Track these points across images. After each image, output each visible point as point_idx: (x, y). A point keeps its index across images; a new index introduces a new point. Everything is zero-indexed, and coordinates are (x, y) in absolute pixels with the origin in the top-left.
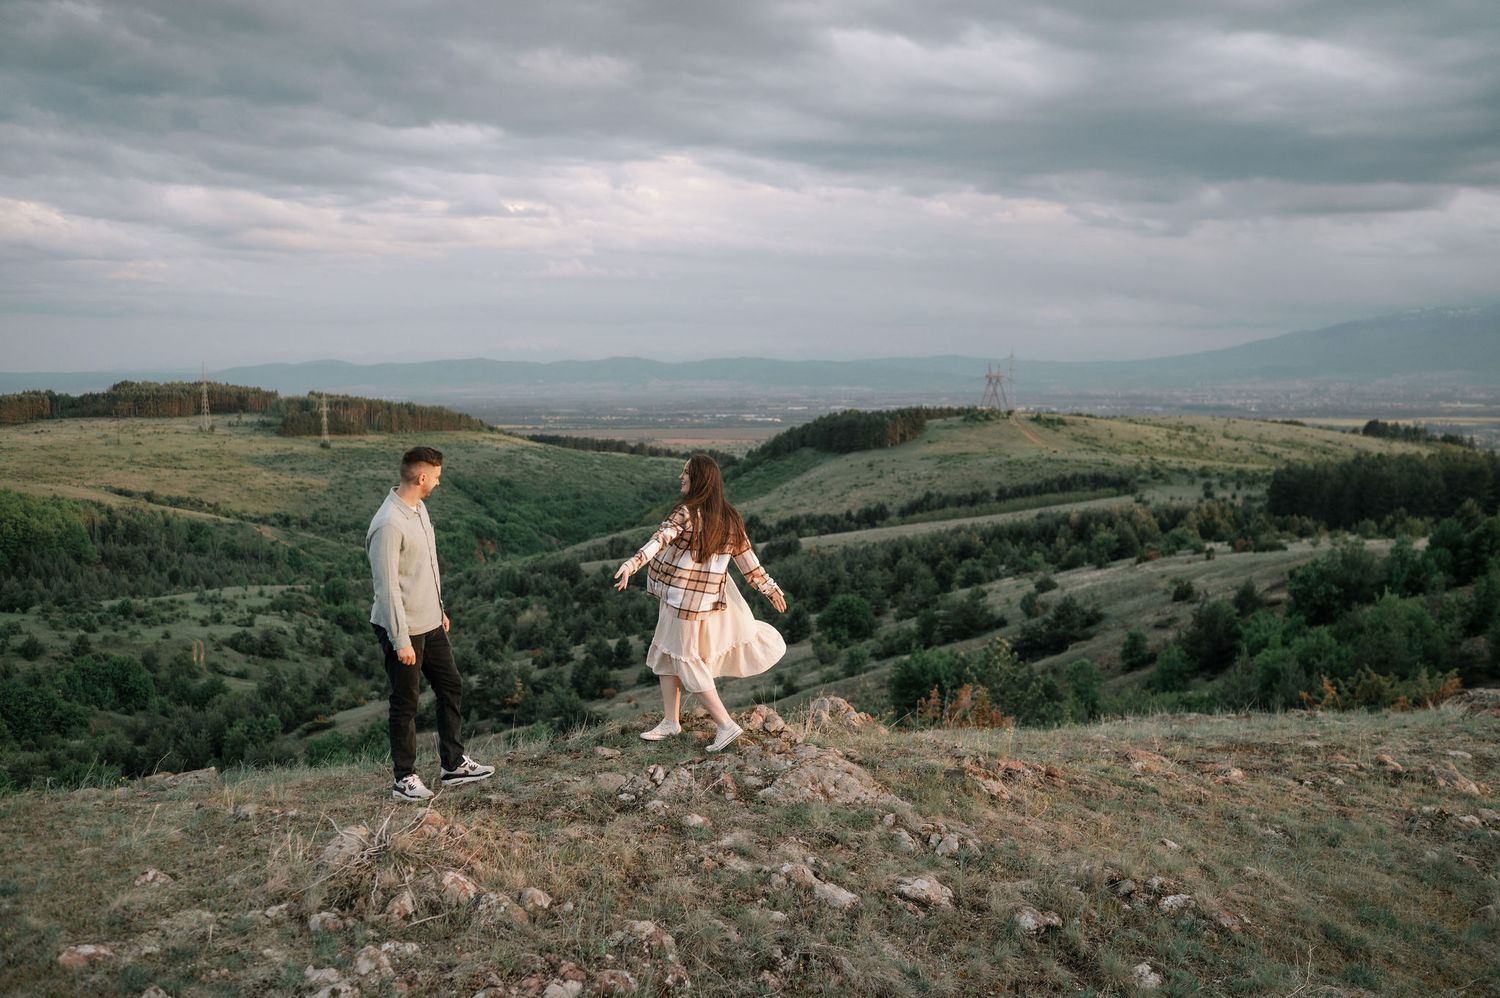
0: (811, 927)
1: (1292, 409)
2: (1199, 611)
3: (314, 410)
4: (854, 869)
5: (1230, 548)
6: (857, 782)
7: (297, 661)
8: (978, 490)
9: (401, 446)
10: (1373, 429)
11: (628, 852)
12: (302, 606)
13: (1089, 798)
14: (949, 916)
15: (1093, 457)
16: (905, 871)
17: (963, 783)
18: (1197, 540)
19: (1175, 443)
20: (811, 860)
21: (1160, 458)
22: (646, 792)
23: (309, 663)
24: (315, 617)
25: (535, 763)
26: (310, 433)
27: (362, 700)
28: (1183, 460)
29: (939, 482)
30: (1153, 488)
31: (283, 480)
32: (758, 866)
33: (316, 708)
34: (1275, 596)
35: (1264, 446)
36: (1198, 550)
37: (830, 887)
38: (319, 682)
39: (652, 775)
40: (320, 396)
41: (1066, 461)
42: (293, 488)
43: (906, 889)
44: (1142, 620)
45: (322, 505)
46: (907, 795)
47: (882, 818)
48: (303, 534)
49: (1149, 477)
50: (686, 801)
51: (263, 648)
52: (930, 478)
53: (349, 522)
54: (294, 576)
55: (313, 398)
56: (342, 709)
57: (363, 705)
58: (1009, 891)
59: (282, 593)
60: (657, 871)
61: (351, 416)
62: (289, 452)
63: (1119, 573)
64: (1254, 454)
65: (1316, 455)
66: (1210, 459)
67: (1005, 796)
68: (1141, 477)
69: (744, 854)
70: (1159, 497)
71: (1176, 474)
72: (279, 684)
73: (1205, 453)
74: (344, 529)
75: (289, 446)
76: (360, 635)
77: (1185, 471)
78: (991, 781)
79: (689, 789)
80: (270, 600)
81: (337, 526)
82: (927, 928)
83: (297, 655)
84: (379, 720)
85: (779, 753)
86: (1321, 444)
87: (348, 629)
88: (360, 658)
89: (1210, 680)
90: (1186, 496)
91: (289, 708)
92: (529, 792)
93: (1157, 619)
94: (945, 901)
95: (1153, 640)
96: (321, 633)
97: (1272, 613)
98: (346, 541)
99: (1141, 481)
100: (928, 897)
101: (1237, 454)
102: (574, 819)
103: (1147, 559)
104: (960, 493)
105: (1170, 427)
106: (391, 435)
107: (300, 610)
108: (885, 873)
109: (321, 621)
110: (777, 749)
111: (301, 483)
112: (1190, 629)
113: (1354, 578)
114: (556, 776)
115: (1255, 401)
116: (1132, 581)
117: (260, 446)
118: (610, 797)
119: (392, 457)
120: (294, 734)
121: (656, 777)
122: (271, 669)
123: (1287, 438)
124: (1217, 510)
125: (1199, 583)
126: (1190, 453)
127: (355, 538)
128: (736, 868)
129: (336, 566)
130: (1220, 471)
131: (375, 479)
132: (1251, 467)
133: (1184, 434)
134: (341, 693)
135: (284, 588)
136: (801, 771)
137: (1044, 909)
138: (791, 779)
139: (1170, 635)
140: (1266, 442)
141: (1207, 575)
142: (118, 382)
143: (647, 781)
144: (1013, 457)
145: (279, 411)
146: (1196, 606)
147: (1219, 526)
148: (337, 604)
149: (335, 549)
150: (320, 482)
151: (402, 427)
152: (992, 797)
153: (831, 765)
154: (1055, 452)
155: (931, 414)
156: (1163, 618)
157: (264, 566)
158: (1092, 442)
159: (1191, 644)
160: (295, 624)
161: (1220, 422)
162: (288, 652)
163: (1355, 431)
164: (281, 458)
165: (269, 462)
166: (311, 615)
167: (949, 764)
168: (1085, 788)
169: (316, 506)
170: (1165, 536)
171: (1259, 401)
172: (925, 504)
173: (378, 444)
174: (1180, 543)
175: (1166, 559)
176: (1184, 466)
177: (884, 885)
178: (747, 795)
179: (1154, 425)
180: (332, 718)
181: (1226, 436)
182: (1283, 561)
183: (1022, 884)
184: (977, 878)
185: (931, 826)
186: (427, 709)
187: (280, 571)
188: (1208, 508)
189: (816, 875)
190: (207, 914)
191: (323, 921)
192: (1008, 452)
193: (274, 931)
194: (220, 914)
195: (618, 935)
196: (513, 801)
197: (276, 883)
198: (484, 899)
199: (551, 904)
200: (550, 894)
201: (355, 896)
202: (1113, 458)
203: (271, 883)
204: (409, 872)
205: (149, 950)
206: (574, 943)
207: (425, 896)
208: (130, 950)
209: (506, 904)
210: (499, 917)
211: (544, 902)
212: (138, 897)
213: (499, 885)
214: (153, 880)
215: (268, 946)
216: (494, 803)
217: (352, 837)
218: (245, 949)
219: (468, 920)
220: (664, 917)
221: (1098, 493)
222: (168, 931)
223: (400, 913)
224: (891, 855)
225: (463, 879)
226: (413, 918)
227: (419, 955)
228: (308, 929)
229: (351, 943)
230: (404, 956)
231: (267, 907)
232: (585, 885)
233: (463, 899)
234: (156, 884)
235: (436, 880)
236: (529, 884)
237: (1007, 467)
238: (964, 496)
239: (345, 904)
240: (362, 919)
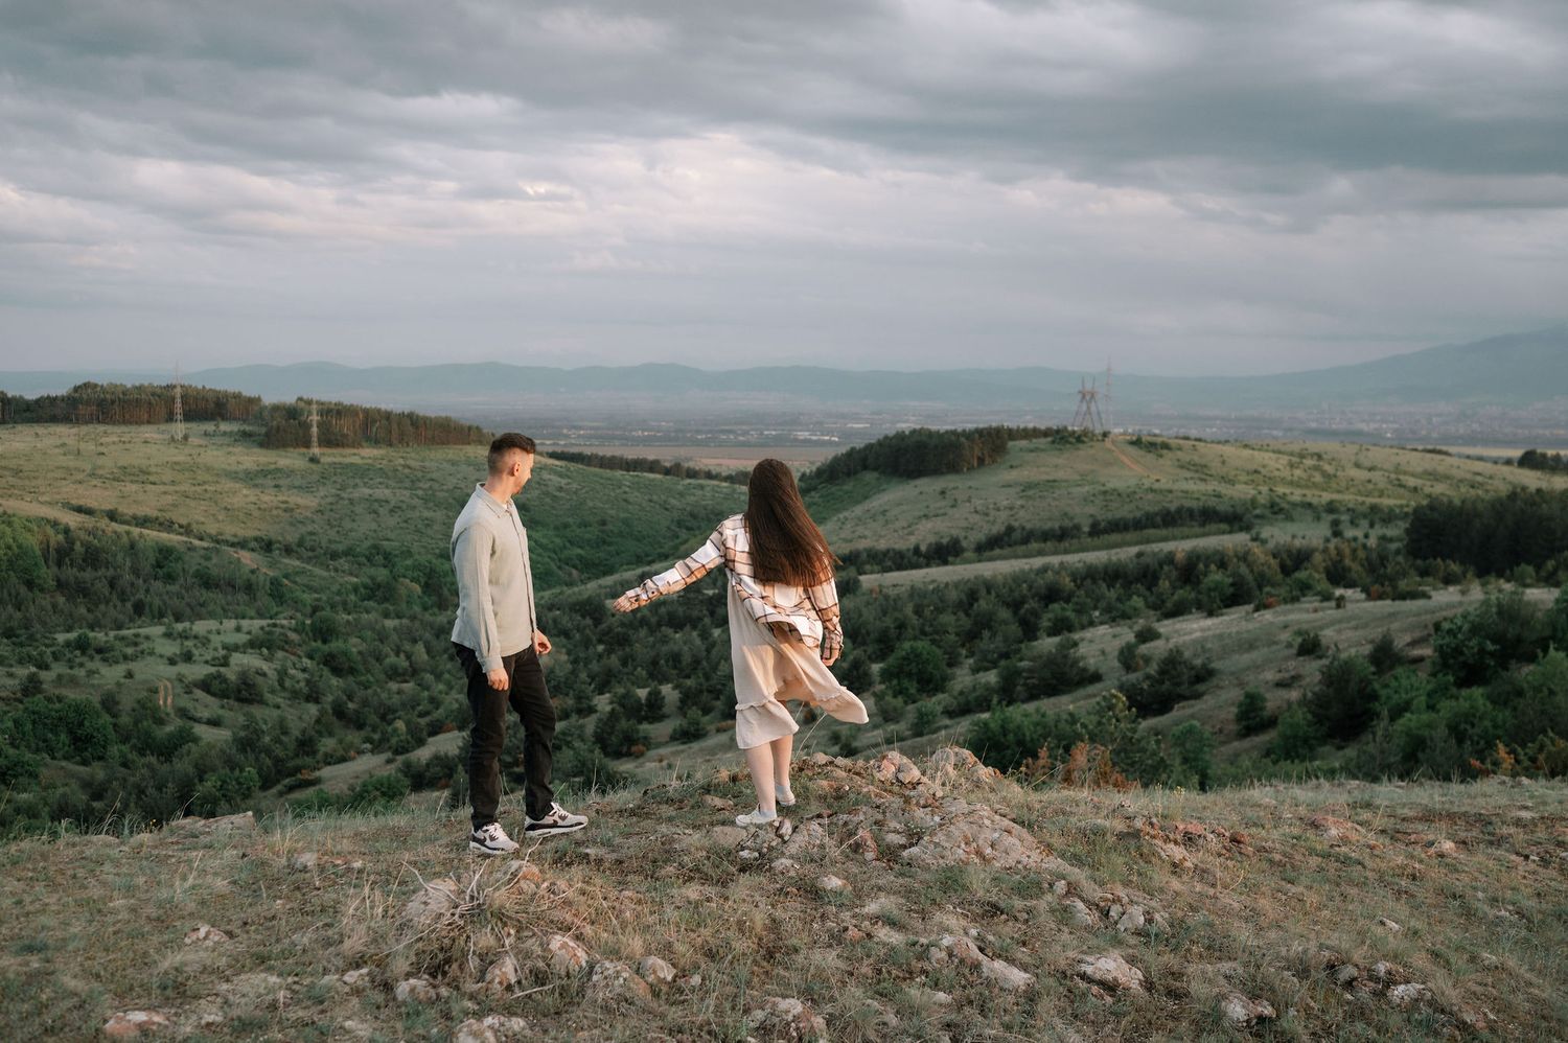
0: (982, 1012)
1: (1435, 435)
2: (1329, 667)
3: (303, 418)
4: (1024, 944)
5: (1363, 596)
6: (1017, 842)
7: (278, 707)
8: (1067, 523)
9: (401, 461)
10: (1530, 460)
11: (759, 919)
12: (285, 644)
13: (1286, 870)
14: (1141, 1002)
15: (1202, 487)
16: (1085, 948)
17: (1138, 848)
18: (1322, 583)
19: (1298, 472)
20: (974, 932)
21: (1281, 490)
22: (770, 849)
23: (291, 710)
24: (300, 657)
25: (632, 813)
26: (297, 446)
27: (352, 753)
28: (1308, 492)
29: (1022, 513)
30: (1272, 525)
31: (266, 498)
32: (912, 938)
33: (298, 762)
34: (1417, 652)
35: (1401, 477)
36: (1327, 597)
37: (999, 965)
38: (304, 731)
39: (778, 829)
40: (309, 402)
41: (1170, 491)
42: (277, 508)
43: (1089, 970)
44: (1261, 677)
45: (310, 528)
46: (1076, 860)
47: (1051, 885)
48: (286, 561)
49: (1267, 512)
50: (819, 860)
51: (239, 691)
52: (1011, 509)
53: (340, 548)
54: (275, 609)
55: (302, 404)
56: (329, 764)
57: (353, 759)
58: (1210, 975)
59: (262, 628)
60: (795, 941)
61: (345, 426)
62: (273, 467)
63: (1234, 621)
64: (1390, 487)
65: (1463, 490)
66: (1339, 492)
67: (1188, 864)
68: (1258, 512)
69: (894, 924)
70: (1279, 534)
71: (1299, 509)
72: (259, 733)
73: (1334, 485)
74: (334, 556)
75: (273, 460)
76: (351, 679)
77: (1310, 505)
78: (1172, 845)
79: (822, 846)
80: (248, 637)
81: (325, 554)
82: (1118, 1015)
83: (279, 700)
84: (371, 777)
85: (924, 807)
86: (1469, 476)
87: (337, 671)
88: (351, 705)
89: (1340, 748)
90: (1311, 534)
91: (268, 762)
92: (632, 847)
93: (1278, 676)
94: (1135, 985)
95: (1274, 700)
96: (306, 676)
97: (1414, 672)
98: (336, 570)
99: (1257, 517)
100: (1115, 979)
101: (1370, 486)
102: (691, 879)
103: (1267, 606)
104: (1048, 526)
105: (1292, 454)
106: (390, 450)
107: (283, 649)
108: (1063, 950)
109: (307, 662)
110: (922, 802)
111: (286, 502)
112: (1317, 689)
113: (1512, 632)
114: (664, 828)
115: (1391, 426)
116: (1248, 631)
117: (241, 459)
118: (729, 854)
119: (390, 474)
120: (274, 791)
121: (783, 831)
122: (250, 717)
123: (1430, 469)
124: (1347, 551)
125: (1328, 635)
126: (1315, 485)
127: (346, 567)
128: (885, 939)
129: (324, 598)
130: (1351, 506)
131: (370, 500)
132: (1386, 502)
133: (1309, 462)
134: (328, 744)
135: (264, 622)
136: (952, 828)
137: (1254, 997)
138: (940, 837)
139: (1294, 695)
140: (1405, 473)
141: (1337, 627)
142: (78, 384)
143: (773, 836)
144: (1110, 486)
145: (263, 420)
146: (1325, 662)
147: (1350, 570)
148: (325, 641)
149: (324, 579)
150: (307, 502)
151: (402, 440)
152: (1175, 865)
153: (987, 822)
154: (1158, 481)
155: (1014, 434)
156: (1287, 675)
157: (242, 597)
158: (1200, 470)
159: (1318, 707)
160: (277, 665)
161: (1352, 449)
162: (268, 696)
163: (1509, 462)
164: (264, 473)
165: (250, 478)
166: (294, 654)
167: (1120, 826)
168: (1277, 857)
169: (303, 530)
170: (1288, 580)
171: (1396, 426)
172: (1006, 539)
173: (375, 459)
174: (1305, 588)
175: (1289, 607)
176: (1309, 499)
177: (1062, 964)
178: (889, 854)
179: (1274, 452)
180: (317, 774)
181: (1357, 465)
182: (1427, 612)
183: (1226, 967)
184: (1171, 960)
185: (1110, 896)
186: (428, 765)
187: (259, 603)
188: (1337, 548)
189: (981, 950)
190: (273, 979)
191: (413, 990)
192: (1102, 480)
193: (355, 1001)
194: (290, 980)
195: (759, 1015)
196: (614, 856)
197: (354, 944)
198: (597, 968)
199: (676, 976)
200: (674, 965)
201: (448, 961)
202: (1224, 489)
203: (347, 944)
204: (509, 935)
205: (211, 1019)
206: (709, 1024)
207: (529, 964)
208: (187, 1018)
209: (625, 975)
210: (618, 990)
211: (668, 973)
212: (191, 957)
213: (614, 953)
214: (206, 938)
215: (348, 1018)
216: (592, 858)
217: (439, 893)
218: (322, 1021)
219: (581, 992)
220: (810, 996)
221: (1207, 528)
222: (231, 997)
223: (501, 983)
224: (1066, 930)
225: (572, 944)
226: (516, 989)
227: (528, 1032)
228: (395, 999)
229: (448, 1016)
230: (510, 1033)
231: (344, 972)
232: (711, 955)
233: (574, 968)
234: (209, 943)
235: (541, 945)
236: (648, 952)
237: (1101, 497)
238: (1052, 530)
239: (437, 970)
240: (457, 988)
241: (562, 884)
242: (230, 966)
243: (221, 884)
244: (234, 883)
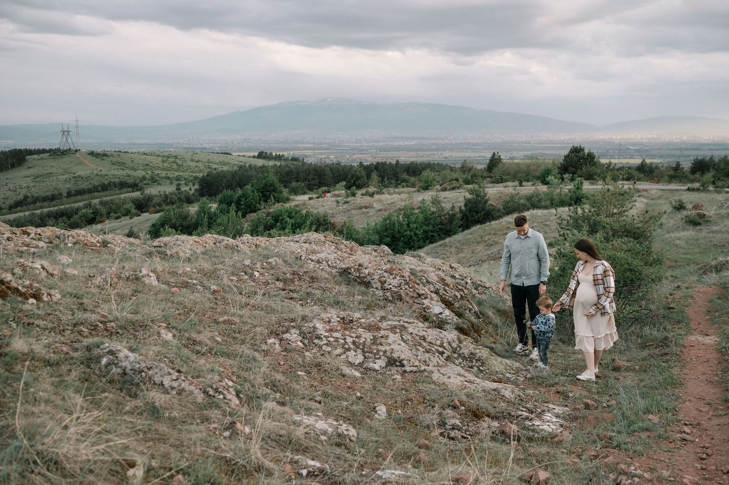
1: (224, 146)
8: (56, 192)
10: (262, 156)
15: (121, 173)
19: (166, 164)
21: (157, 172)
28: (168, 172)
29: (33, 189)
30: (151, 187)
35: (210, 164)
41: (107, 175)
49: (150, 182)
52: (28, 188)
64: (205, 168)
65: (234, 168)
66: (182, 172)
68: (145, 182)
70: (153, 191)
71: (164, 180)
73: (181, 169)
77: (169, 178)
86: (237, 163)
90: (168, 190)
99: (145, 184)
101: (197, 169)
104: (44, 195)
105: (164, 156)
123: (222, 161)
126: (173, 169)
132: (201, 175)
133: (171, 160)
140: (212, 163)
144: (77, 174)
154: (101, 171)
155: (31, 152)
158: (122, 165)
161: (190, 154)
163: (254, 157)
172: (24, 202)
176: (168, 175)
179: (157, 156)
181: (192, 160)
192: (74, 171)
202: (132, 173)
221: (122, 191)
237: (73, 180)
238: (47, 196)
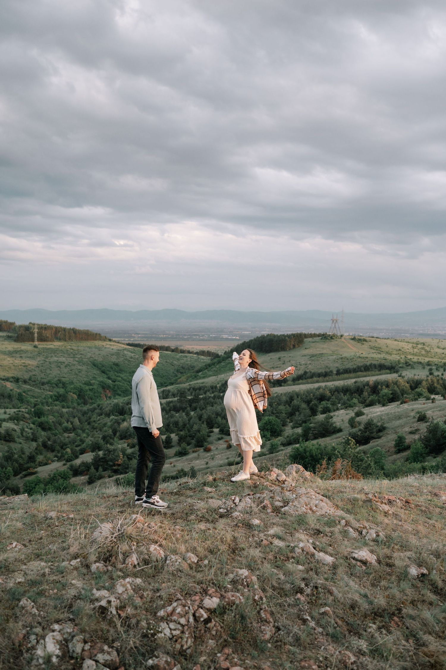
0: (317, 574)
2: (430, 426)
3: (32, 330)
4: (330, 545)
5: (442, 398)
6: (326, 505)
7: (21, 443)
8: (327, 370)
9: (69, 347)
11: (229, 537)
12: (24, 418)
13: (427, 513)
14: (377, 569)
15: (379, 356)
16: (354, 547)
17: (371, 506)
18: (426, 394)
19: (416, 350)
20: (311, 541)
21: (409, 357)
22: (231, 508)
23: (26, 445)
24: (29, 424)
25: (176, 494)
26: (29, 341)
27: (50, 461)
28: (420, 358)
29: (310, 366)
30: (406, 370)
31: (17, 361)
32: (288, 544)
33: (29, 465)
36: (428, 399)
37: (322, 554)
38: (31, 453)
39: (234, 500)
40: (34, 324)
41: (367, 358)
42: (21, 365)
43: (356, 556)
44: (404, 430)
45: (34, 373)
46: (348, 511)
47: (339, 522)
48: (24, 386)
49: (404, 366)
50: (250, 513)
51: (5, 437)
52: (306, 365)
53: (45, 381)
54: (20, 405)
55: (31, 325)
56: (41, 466)
57: (50, 464)
58: (403, 557)
59: (14, 412)
60: (242, 546)
61: (48, 333)
62: (19, 349)
63: (393, 408)
66: (432, 358)
67: (390, 512)
68: (401, 365)
69: (280, 538)
70: (409, 374)
71: (416, 364)
72: (13, 454)
73: (429, 355)
74: (43, 384)
75: (19, 347)
76: (49, 432)
77: (420, 363)
78: (384, 505)
79: (251, 507)
80: (9, 416)
81: (40, 383)
82: (368, 574)
83: (21, 441)
84: (57, 471)
85: (289, 491)
87: (44, 429)
88: (49, 443)
89: (435, 457)
90: (421, 374)
91: (17, 465)
92: (178, 508)
93: (410, 430)
94: (374, 562)
95: (409, 439)
96: (32, 431)
98: (44, 389)
99: (400, 367)
100: (366, 559)
101: (443, 355)
102: (201, 521)
103: (405, 402)
104: (320, 371)
105: (413, 343)
106: (65, 343)
107: (23, 421)
108: (345, 548)
109: (32, 426)
110: (288, 489)
111: (24, 363)
112: (425, 434)
114: (189, 500)
116: (398, 412)
117: (7, 346)
118: (215, 511)
119: (65, 352)
120: (19, 477)
121: (236, 501)
122: (10, 448)
124: (435, 380)
125: (429, 414)
126: (422, 355)
127: (48, 388)
128: (277, 544)
129: (39, 400)
130: (436, 363)
131: (57, 362)
133: (420, 346)
134: (40, 458)
135: (15, 410)
136: (300, 499)
137: (420, 566)
138: (296, 503)
139: (417, 437)
141: (432, 410)
143: (232, 503)
144: (343, 356)
145: (16, 331)
146: (428, 424)
147: (437, 387)
148: (39, 418)
149: (39, 393)
150: (33, 363)
151: (70, 339)
152: (385, 513)
153: (314, 497)
154: (362, 354)
155: (306, 336)
156: (413, 429)
157: (7, 400)
158: (378, 350)
159: (426, 441)
160: (20, 427)
161: (436, 341)
162: (17, 439)
164: (16, 352)
165: (11, 354)
166: (27, 422)
167: (363, 497)
168: (424, 509)
169: (31, 374)
170: (413, 392)
172: (304, 376)
173: (60, 346)
174: (420, 395)
175: (414, 402)
176: (420, 360)
177: (346, 554)
178: (277, 510)
179: (406, 342)
180: (36, 470)
181: (438, 347)
183: (408, 554)
184: (386, 551)
185: (362, 526)
186: (79, 466)
187: (13, 403)
188: (431, 379)
189: (314, 548)
190: (43, 564)
191: (98, 568)
192: (341, 353)
193: (75, 572)
194: (50, 564)
195: (231, 576)
196: (171, 512)
197: (74, 549)
198: (169, 558)
199: (198, 561)
200: (197, 556)
201: (111, 556)
202: (389, 357)
203: (72, 549)
204: (134, 545)
205: (20, 580)
206: (212, 580)
207: (142, 557)
208: (10, 580)
209: (179, 561)
210: (177, 567)
211: (195, 559)
212: (11, 555)
213: (175, 552)
214: (15, 547)
215: (73, 579)
216: (162, 512)
217: (106, 528)
218: (63, 581)
219: (163, 568)
220: (250, 568)
221: (381, 372)
222: (27, 571)
223: (131, 564)
224: (346, 539)
225: (158, 548)
226: (137, 567)
227: (143, 584)
228: (91, 571)
229: (112, 578)
230: (136, 585)
231: (70, 560)
232: (211, 552)
233: (159, 558)
234: (16, 549)
235: (146, 549)
236: (188, 551)
237: (340, 360)
238: (322, 373)
239: (106, 560)
240: (115, 567)
241: (153, 524)
242: (26, 559)
243: (19, 525)
244: (24, 524)
